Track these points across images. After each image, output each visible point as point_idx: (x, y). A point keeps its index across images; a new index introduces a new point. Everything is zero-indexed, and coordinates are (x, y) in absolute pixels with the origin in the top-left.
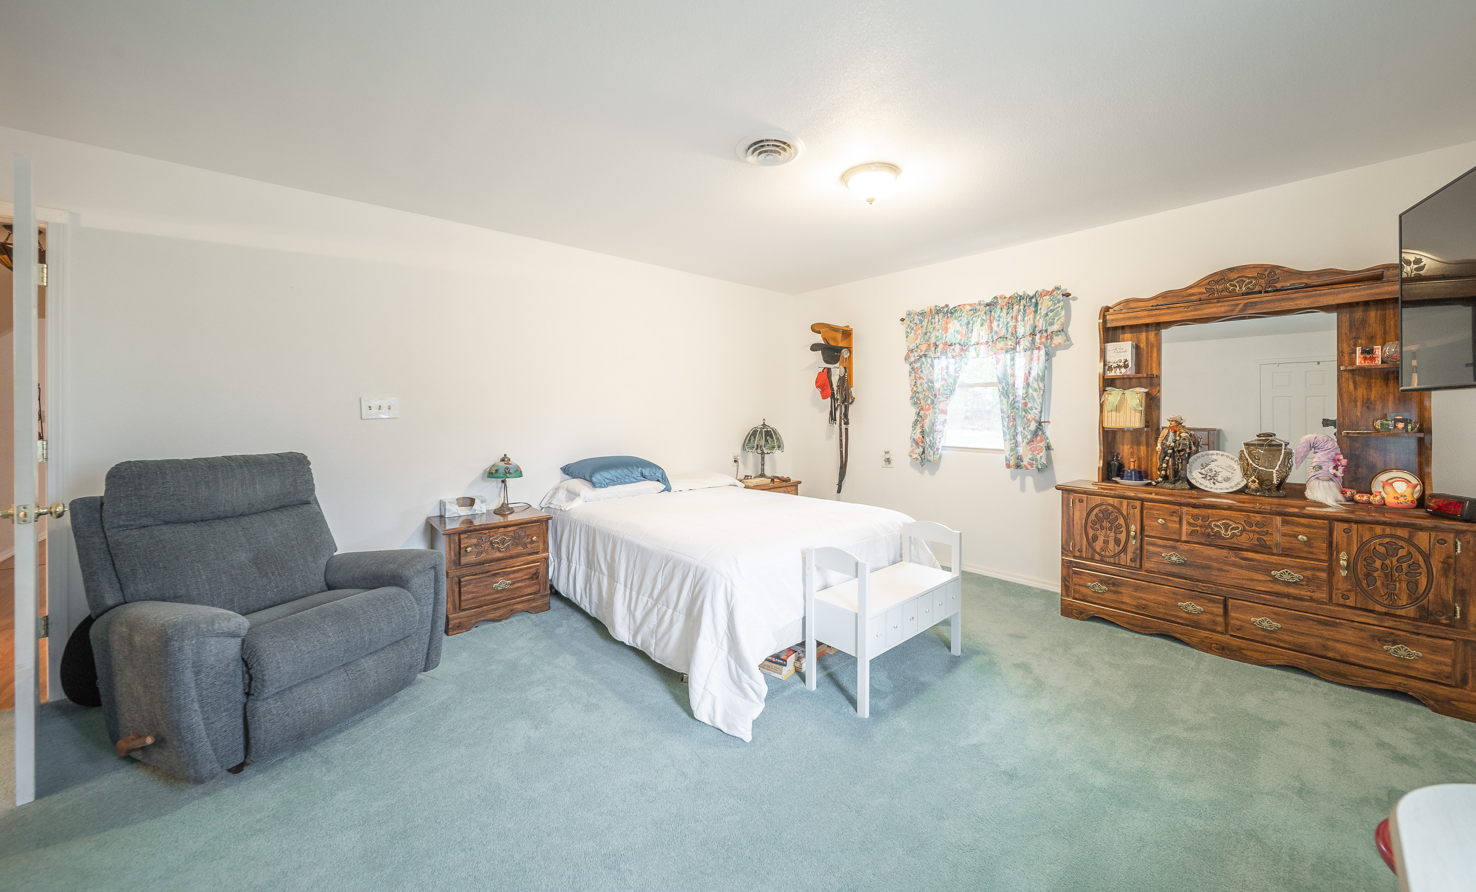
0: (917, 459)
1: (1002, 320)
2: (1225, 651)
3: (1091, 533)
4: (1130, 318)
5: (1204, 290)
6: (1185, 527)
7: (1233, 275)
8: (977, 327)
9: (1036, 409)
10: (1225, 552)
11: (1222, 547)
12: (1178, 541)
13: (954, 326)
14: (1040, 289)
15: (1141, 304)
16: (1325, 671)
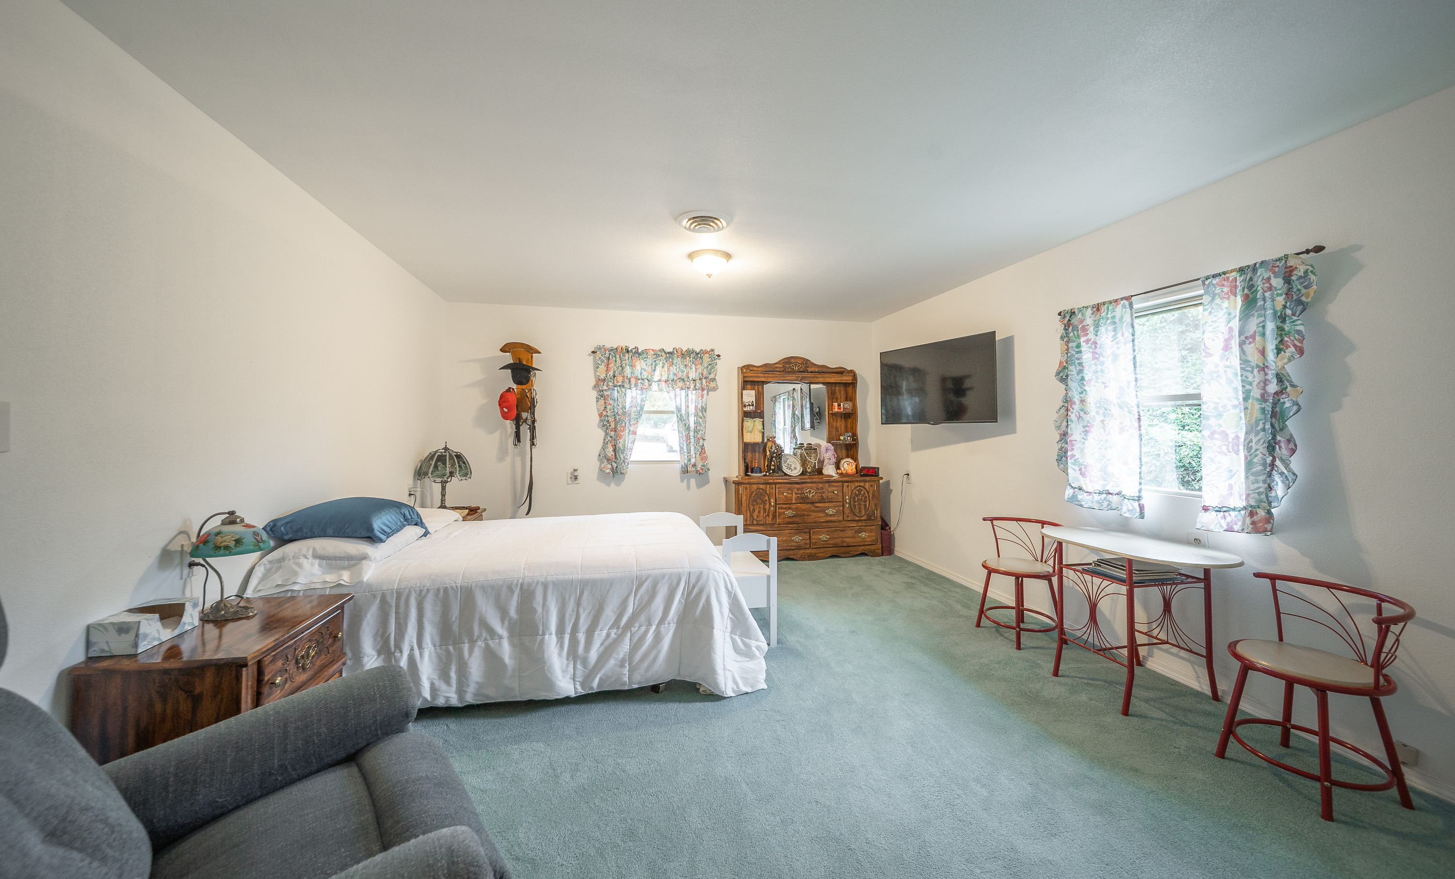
0: (609, 473)
1: (678, 368)
2: (812, 557)
3: (752, 508)
4: (755, 377)
5: (782, 366)
6: (794, 495)
7: (793, 361)
8: (658, 369)
9: (702, 431)
10: (809, 505)
11: (808, 503)
12: (790, 504)
13: (640, 365)
14: (704, 349)
15: (755, 369)
16: (842, 553)
